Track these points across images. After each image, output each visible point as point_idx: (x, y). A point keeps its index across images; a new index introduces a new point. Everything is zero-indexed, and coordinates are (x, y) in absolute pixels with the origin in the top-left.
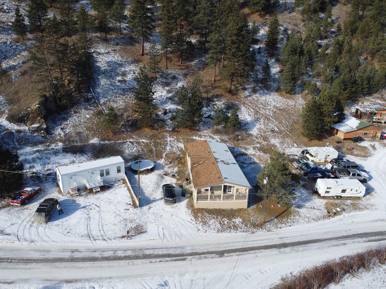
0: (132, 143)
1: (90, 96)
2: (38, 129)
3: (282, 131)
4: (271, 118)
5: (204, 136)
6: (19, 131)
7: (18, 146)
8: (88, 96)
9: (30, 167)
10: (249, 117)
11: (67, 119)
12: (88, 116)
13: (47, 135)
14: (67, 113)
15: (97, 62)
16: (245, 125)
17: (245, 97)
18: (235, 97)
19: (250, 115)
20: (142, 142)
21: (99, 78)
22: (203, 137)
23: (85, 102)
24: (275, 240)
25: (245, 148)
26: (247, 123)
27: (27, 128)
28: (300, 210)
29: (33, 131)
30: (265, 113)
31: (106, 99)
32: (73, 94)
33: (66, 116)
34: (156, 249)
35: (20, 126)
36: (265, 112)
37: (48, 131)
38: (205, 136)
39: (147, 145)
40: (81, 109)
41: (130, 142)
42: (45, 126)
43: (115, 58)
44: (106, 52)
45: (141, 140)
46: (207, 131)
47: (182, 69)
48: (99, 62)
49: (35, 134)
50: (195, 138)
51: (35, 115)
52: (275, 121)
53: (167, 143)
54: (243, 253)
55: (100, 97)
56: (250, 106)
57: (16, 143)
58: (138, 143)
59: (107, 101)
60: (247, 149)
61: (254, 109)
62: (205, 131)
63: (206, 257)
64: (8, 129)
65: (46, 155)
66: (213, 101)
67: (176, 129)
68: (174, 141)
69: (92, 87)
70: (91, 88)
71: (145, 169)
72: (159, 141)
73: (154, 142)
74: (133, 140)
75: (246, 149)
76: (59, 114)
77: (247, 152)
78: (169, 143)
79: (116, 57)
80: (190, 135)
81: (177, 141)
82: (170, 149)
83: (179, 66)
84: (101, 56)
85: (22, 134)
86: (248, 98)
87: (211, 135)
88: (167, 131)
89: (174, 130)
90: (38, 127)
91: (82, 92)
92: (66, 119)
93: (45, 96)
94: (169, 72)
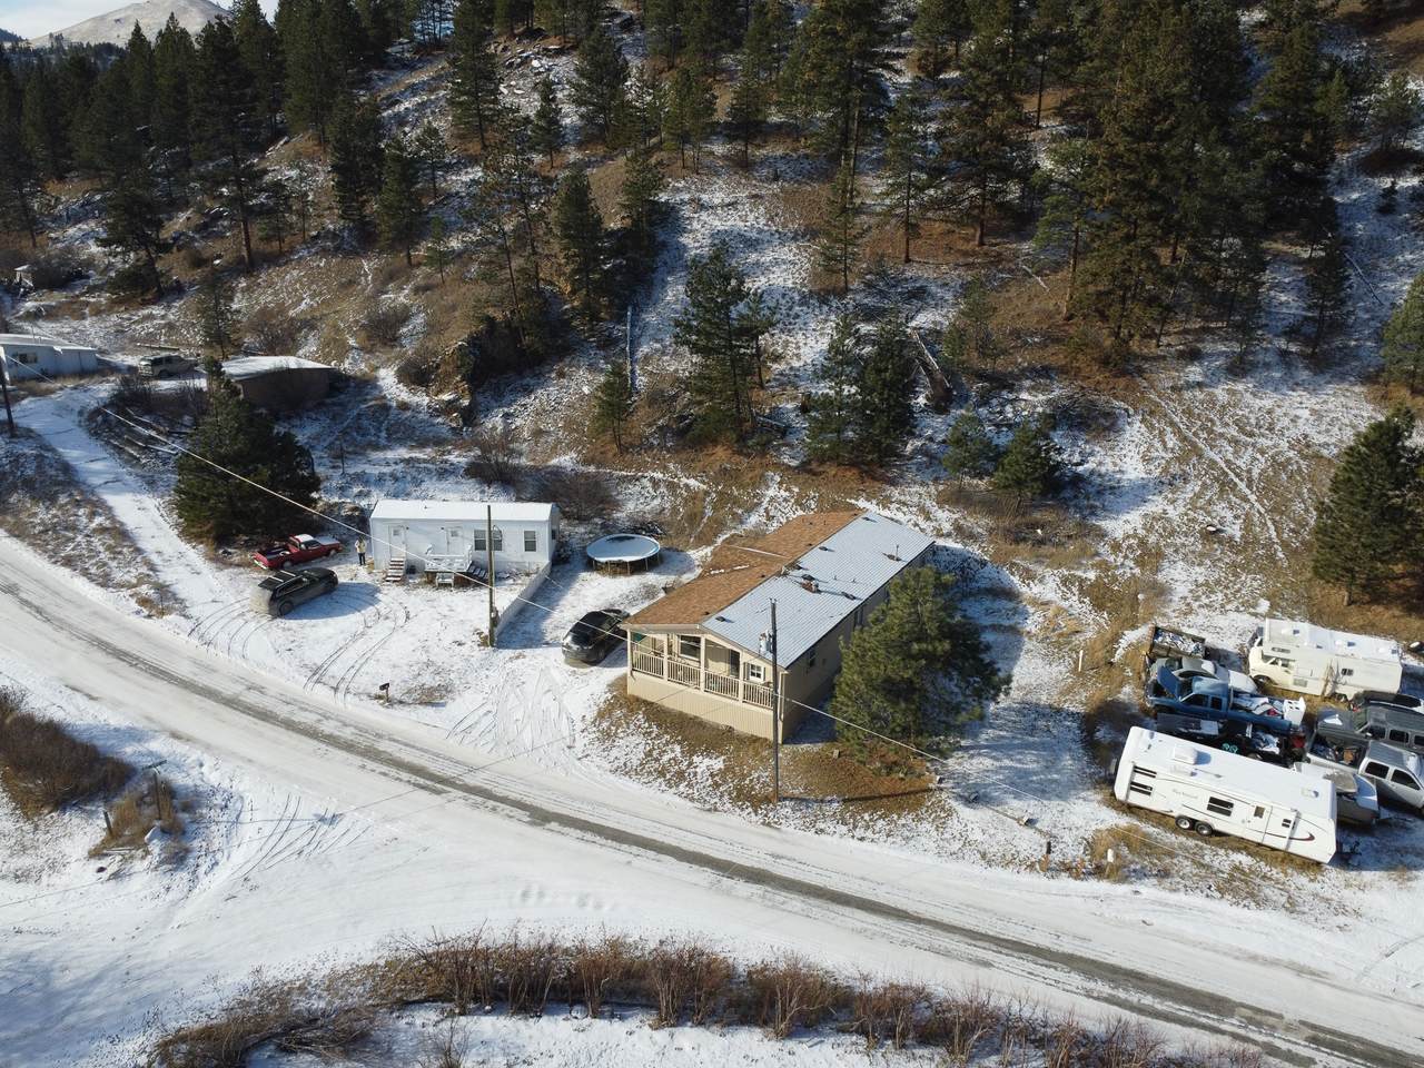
0: (655, 483)
1: (619, 330)
2: (449, 407)
3: (1256, 541)
4: (1242, 486)
5: (900, 502)
6: (404, 406)
7: (383, 442)
8: (611, 333)
9: (360, 495)
10: (1140, 466)
11: (531, 392)
12: (586, 390)
13: (465, 424)
14: (541, 375)
15: (685, 230)
16: (1098, 492)
17: (1173, 388)
18: (1122, 382)
19: (1147, 460)
20: (687, 486)
21: (667, 282)
22: (893, 506)
23: (598, 348)
24: (754, 852)
25: (1027, 570)
26: (1112, 488)
27: (427, 400)
28: (965, 812)
29: (436, 410)
30: (1228, 462)
31: (658, 346)
32: (574, 323)
33: (532, 382)
34: (413, 747)
35: (414, 394)
36: (1230, 456)
37: (470, 416)
38: (904, 504)
39: (694, 496)
40: (579, 367)
41: (652, 479)
42: (466, 402)
43: (748, 220)
44: (727, 201)
45: (684, 480)
46: (922, 490)
47: (968, 266)
48: (691, 231)
49: (440, 420)
50: (862, 503)
51: (450, 369)
52: (1253, 498)
53: (759, 504)
54: (604, 841)
55: (642, 339)
56: (1172, 424)
57: (383, 434)
58: (672, 487)
59: (657, 350)
60: (1032, 578)
61: (1184, 439)
62: (916, 488)
63: (494, 809)
64: (384, 397)
65: (415, 474)
66: (1011, 388)
67: (814, 465)
68: (785, 500)
69: (635, 307)
70: (630, 308)
71: (615, 559)
72: (736, 493)
73: (720, 494)
74: (661, 476)
75: (1029, 576)
76: (521, 374)
77: (1024, 589)
78: (765, 505)
79: (751, 217)
80: (849, 494)
81: (797, 502)
82: (758, 525)
83: (966, 254)
84: (704, 216)
85: (409, 413)
86: (1187, 395)
87: (929, 504)
88: (778, 466)
89: (804, 468)
90: (450, 402)
91: (602, 320)
92: (528, 391)
93: (490, 321)
94: (908, 274)
